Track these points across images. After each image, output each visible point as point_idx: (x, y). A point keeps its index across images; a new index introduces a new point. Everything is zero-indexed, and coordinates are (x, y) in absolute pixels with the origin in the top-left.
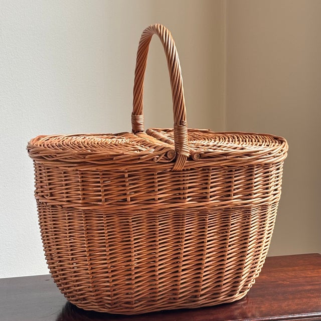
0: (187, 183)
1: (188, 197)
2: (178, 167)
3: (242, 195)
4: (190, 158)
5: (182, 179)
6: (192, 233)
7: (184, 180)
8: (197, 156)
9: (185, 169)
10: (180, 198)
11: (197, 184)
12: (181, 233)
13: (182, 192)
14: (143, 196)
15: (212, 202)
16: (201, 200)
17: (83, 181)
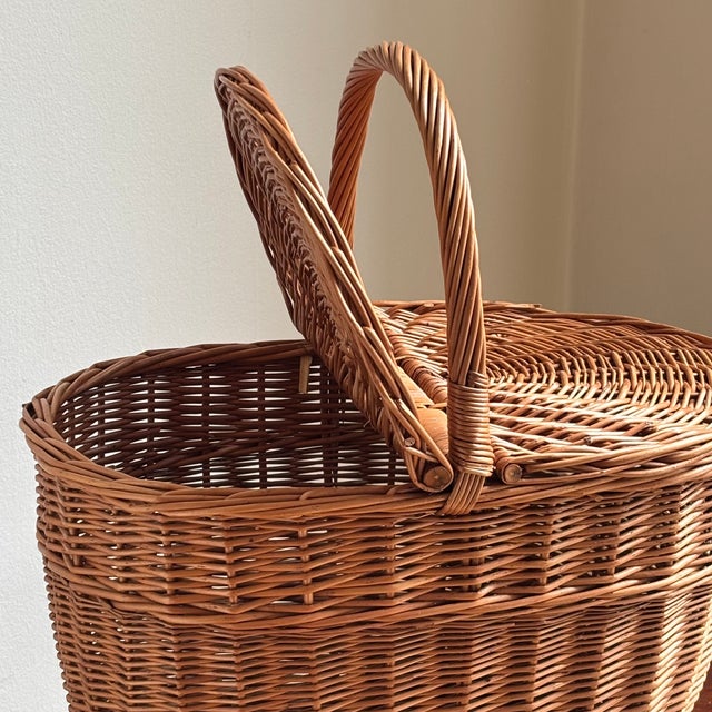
0: (482, 548)
1: (484, 585)
2: (458, 503)
3: (639, 568)
4: (495, 480)
5: (467, 537)
6: (492, 680)
7: (472, 540)
8: (516, 472)
9: (479, 509)
10: (460, 590)
11: (512, 547)
12: (458, 681)
13: (465, 573)
14: (349, 587)
15: (553, 593)
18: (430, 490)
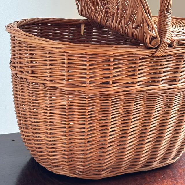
1: (162, 80)
2: (159, 53)
4: (170, 46)
5: (159, 64)
6: (160, 112)
7: (161, 65)
8: (176, 43)
9: (165, 55)
10: (155, 82)
11: (171, 68)
12: (150, 112)
13: (157, 76)
14: (123, 79)
15: (180, 84)
16: (171, 83)
17: (69, 63)
18: (153, 47)
